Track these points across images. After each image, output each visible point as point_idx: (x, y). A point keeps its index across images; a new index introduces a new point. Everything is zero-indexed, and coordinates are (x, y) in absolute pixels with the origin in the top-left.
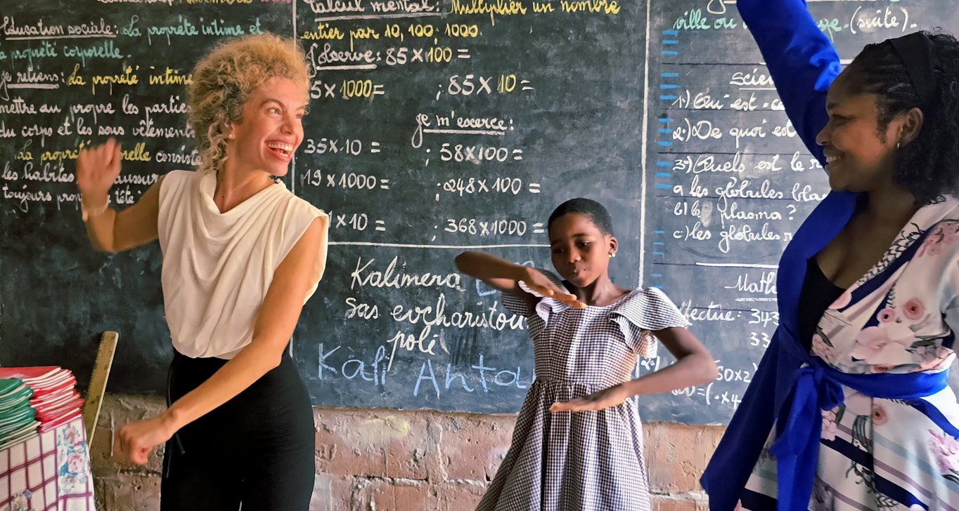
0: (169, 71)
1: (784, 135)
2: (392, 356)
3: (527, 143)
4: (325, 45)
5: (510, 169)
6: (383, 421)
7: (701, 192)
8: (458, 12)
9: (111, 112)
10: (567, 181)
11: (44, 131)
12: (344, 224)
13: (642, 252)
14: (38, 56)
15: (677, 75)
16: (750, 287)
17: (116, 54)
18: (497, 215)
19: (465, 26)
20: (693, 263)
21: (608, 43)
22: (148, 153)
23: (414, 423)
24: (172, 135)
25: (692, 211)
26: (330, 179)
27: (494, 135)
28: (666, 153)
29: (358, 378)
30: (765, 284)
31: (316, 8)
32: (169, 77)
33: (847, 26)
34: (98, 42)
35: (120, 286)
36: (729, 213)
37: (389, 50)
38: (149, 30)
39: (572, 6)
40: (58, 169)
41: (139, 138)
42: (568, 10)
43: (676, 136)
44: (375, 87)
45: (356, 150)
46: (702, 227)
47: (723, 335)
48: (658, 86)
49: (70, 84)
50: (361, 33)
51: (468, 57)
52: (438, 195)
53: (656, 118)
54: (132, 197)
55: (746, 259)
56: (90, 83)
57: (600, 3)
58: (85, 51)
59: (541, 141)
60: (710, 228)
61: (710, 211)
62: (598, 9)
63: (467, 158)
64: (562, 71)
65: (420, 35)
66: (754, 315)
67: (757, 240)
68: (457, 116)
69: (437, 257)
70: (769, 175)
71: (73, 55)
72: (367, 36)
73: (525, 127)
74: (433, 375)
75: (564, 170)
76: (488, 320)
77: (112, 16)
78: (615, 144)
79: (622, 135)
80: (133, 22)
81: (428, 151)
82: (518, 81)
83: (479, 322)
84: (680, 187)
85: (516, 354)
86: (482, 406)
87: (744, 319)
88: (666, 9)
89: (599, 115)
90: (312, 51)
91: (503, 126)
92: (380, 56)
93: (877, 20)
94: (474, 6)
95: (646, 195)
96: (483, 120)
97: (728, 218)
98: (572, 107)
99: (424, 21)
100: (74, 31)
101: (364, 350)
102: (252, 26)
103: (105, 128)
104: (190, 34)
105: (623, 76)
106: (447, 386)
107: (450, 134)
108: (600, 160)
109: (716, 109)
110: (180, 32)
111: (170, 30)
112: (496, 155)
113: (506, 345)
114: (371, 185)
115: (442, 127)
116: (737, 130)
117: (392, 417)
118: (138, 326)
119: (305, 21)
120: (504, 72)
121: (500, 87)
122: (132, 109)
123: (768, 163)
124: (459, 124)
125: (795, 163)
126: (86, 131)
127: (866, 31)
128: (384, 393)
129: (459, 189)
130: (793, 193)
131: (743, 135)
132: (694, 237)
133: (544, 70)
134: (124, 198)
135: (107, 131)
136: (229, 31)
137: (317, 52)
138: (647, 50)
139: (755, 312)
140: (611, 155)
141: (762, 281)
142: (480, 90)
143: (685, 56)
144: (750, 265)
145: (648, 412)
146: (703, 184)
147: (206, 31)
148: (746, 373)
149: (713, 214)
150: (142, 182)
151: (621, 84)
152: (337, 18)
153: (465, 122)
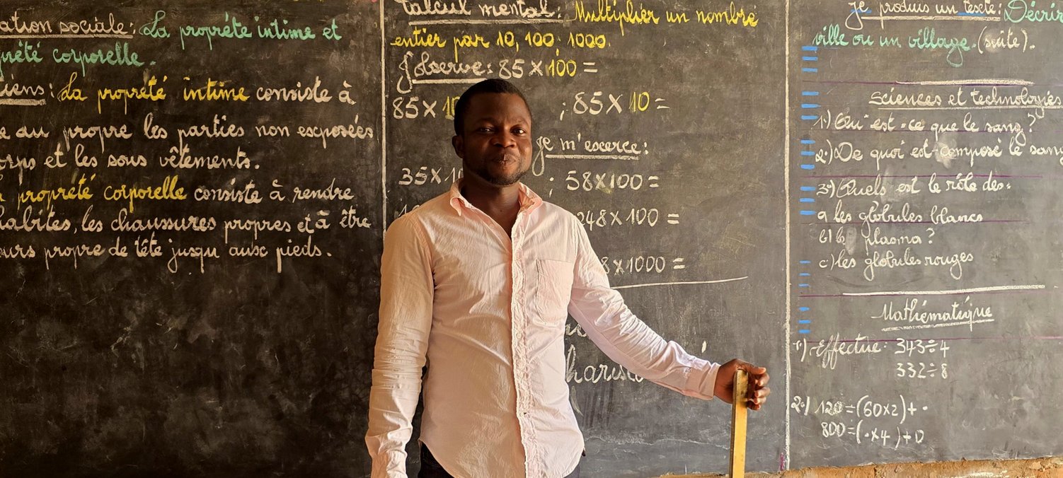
0: (211, 84)
1: (921, 156)
3: (663, 170)
4: (423, 54)
5: (645, 198)
7: (844, 218)
8: (582, 18)
9: (126, 136)
10: (708, 210)
11: (22, 163)
13: (788, 284)
14: (12, 61)
15: (817, 93)
17: (134, 61)
19: (591, 36)
20: (839, 294)
21: (747, 59)
22: (182, 190)
24: (217, 166)
25: (837, 238)
27: (627, 160)
28: (810, 177)
30: (909, 312)
31: (410, 10)
32: (211, 92)
33: (974, 46)
34: (105, 45)
35: (143, 367)
36: (872, 239)
37: (502, 61)
38: (182, 30)
39: (708, 16)
40: (48, 213)
41: (170, 171)
42: (704, 21)
47: (870, 368)
48: (799, 105)
49: (63, 99)
50: (467, 40)
51: (596, 71)
53: (798, 139)
54: (159, 248)
55: (890, 287)
56: (93, 99)
57: (738, 14)
58: (85, 55)
59: (679, 166)
61: (854, 238)
62: (735, 22)
63: (597, 187)
64: (700, 88)
65: (539, 44)
66: (899, 344)
67: (900, 265)
68: (585, 138)
70: (908, 198)
71: (67, 61)
72: (475, 44)
73: (661, 151)
75: (705, 198)
77: (124, 10)
78: (757, 168)
79: (764, 158)
80: (157, 20)
81: (552, 179)
82: (652, 99)
83: (616, 375)
84: (824, 213)
85: (659, 408)
87: (891, 349)
88: (804, 23)
89: (740, 136)
90: (405, 61)
91: (636, 150)
92: (491, 68)
93: (1000, 41)
94: (601, 13)
95: (790, 223)
96: (614, 143)
97: (871, 244)
98: (709, 129)
99: (544, 28)
100: (69, 30)
102: (326, 29)
103: (117, 158)
104: (240, 37)
105: (764, 94)
107: (576, 160)
108: (742, 186)
109: (857, 129)
110: (226, 33)
111: (212, 31)
112: (629, 182)
113: (646, 398)
115: (567, 152)
116: (877, 151)
118: (171, 418)
119: (396, 24)
120: (636, 89)
121: (633, 106)
122: (159, 133)
123: (908, 185)
124: (587, 148)
125: (932, 185)
126: (88, 161)
127: (992, 51)
129: (588, 222)
130: (932, 215)
131: (882, 158)
132: (839, 266)
133: (679, 87)
134: (148, 249)
135: (121, 162)
136: (295, 34)
137: (413, 63)
138: (787, 66)
139: (901, 341)
140: (753, 181)
141: (906, 309)
142: (610, 109)
143: (825, 73)
144: (894, 293)
145: (800, 459)
146: (846, 208)
147: (263, 33)
148: (894, 406)
149: (857, 241)
150: (174, 227)
151: (761, 103)
152: (437, 22)
153: (594, 146)
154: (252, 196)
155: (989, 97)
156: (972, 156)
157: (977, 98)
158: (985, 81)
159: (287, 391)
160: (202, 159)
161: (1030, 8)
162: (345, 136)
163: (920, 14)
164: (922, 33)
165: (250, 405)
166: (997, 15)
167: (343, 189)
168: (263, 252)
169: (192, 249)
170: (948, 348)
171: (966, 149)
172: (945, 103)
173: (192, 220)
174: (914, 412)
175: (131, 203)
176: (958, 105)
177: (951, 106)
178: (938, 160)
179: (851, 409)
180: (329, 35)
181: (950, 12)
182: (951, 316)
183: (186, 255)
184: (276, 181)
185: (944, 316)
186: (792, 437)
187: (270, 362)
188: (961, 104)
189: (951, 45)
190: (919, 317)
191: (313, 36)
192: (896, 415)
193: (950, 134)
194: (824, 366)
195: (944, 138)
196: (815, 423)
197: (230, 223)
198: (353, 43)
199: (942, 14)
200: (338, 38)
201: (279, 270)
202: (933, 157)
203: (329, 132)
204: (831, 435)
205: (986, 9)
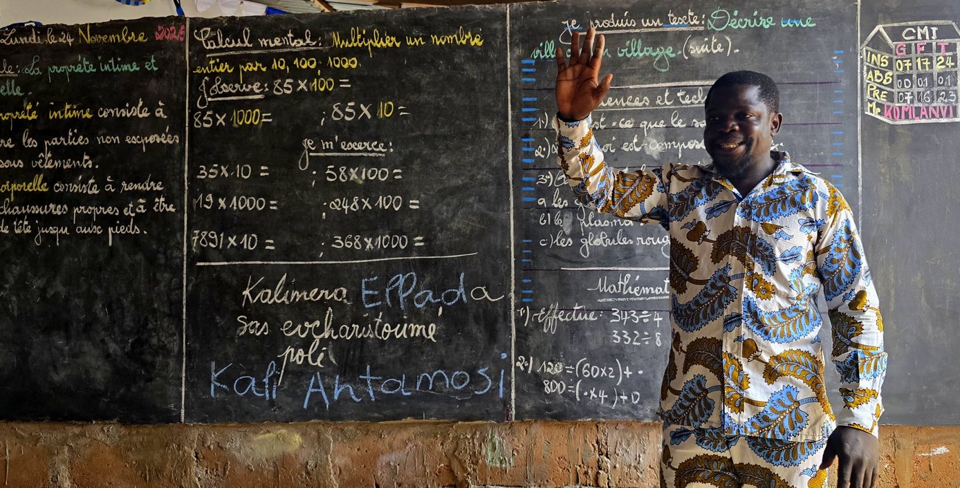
0: (68, 107)
1: (631, 150)
2: (283, 371)
3: (405, 164)
4: (216, 78)
5: (391, 187)
6: (275, 435)
7: (561, 204)
8: (339, 45)
9: (11, 146)
10: (444, 197)
12: (235, 244)
13: (513, 260)
15: (536, 99)
16: (609, 288)
17: (18, 92)
18: (381, 231)
19: (345, 58)
20: (558, 268)
21: (475, 72)
22: (45, 184)
23: (305, 435)
24: (69, 166)
25: (555, 221)
26: (222, 202)
27: (375, 157)
28: (530, 169)
29: (250, 393)
30: (622, 285)
31: (207, 45)
32: (68, 112)
33: (680, 52)
35: (16, 315)
36: (587, 222)
37: (276, 81)
38: (50, 69)
39: (441, 39)
41: (38, 170)
42: (438, 43)
43: (538, 153)
44: (264, 115)
45: (246, 175)
46: (564, 235)
47: (588, 334)
48: (520, 109)
50: (250, 66)
51: (349, 86)
52: (324, 214)
53: (520, 138)
54: (29, 227)
55: (604, 263)
57: (466, 36)
59: (419, 161)
60: (572, 236)
61: (571, 220)
62: (464, 42)
63: (351, 179)
64: (435, 98)
65: (304, 67)
66: (614, 314)
67: (613, 245)
68: (341, 139)
69: (324, 273)
72: (256, 69)
73: (404, 149)
74: (322, 387)
75: (440, 187)
76: (374, 332)
77: (14, 57)
78: (485, 163)
79: (491, 154)
80: (34, 62)
81: (314, 173)
82: (396, 108)
83: (365, 333)
84: (544, 199)
85: (401, 362)
86: (369, 414)
87: (606, 318)
88: (523, 41)
89: (470, 136)
90: (203, 84)
91: (383, 148)
92: (267, 87)
93: (705, 47)
94: (353, 40)
95: (514, 208)
96: (365, 143)
97: (587, 226)
98: (444, 130)
99: (308, 54)
101: (255, 366)
102: (147, 63)
103: (4, 162)
104: (88, 72)
105: (489, 101)
106: (336, 398)
107: (334, 157)
108: (472, 178)
110: (79, 70)
111: (70, 68)
112: (377, 175)
113: (391, 354)
114: (260, 207)
115: (327, 151)
117: (284, 431)
118: (34, 353)
119: (197, 57)
120: (382, 99)
121: (380, 113)
122: (32, 143)
124: (343, 147)
127: (696, 56)
128: (275, 408)
129: (344, 207)
132: (558, 244)
133: (418, 97)
134: (22, 228)
135: (7, 164)
136: (125, 68)
137: (209, 85)
138: (509, 77)
139: (616, 311)
140: (481, 173)
141: (620, 283)
142: (361, 116)
143: (542, 82)
144: (608, 268)
145: (524, 411)
146: (563, 195)
147: (103, 67)
148: (611, 369)
149: (573, 223)
150: (39, 212)
151: (487, 108)
152: (227, 53)
153: (348, 146)
154: (93, 189)
155: (695, 96)
156: (680, 148)
157: (683, 98)
158: (691, 83)
159: (113, 337)
160: (59, 161)
161: (732, 17)
162: (158, 142)
163: (627, 28)
164: (630, 44)
165: (87, 347)
166: (700, 25)
167: (156, 182)
168: (100, 230)
169: (51, 228)
170: (661, 319)
171: (674, 143)
172: (653, 102)
173: (52, 206)
174: (630, 375)
175: (12, 194)
176: (665, 105)
177: (659, 105)
178: (648, 153)
179: (570, 370)
180: (149, 67)
181: (655, 25)
182: (663, 290)
183: (47, 232)
184: (110, 177)
185: (656, 290)
186: (516, 392)
187: (102, 313)
188: (668, 103)
189: (658, 53)
190: (633, 290)
191: (138, 69)
192: (613, 377)
193: (659, 130)
194: (545, 331)
195: (653, 132)
196: (537, 381)
197: (77, 208)
198: (166, 72)
199: (648, 27)
200: (155, 69)
201: (110, 244)
202: (643, 151)
203: (148, 139)
204: (552, 391)
205: (690, 20)
